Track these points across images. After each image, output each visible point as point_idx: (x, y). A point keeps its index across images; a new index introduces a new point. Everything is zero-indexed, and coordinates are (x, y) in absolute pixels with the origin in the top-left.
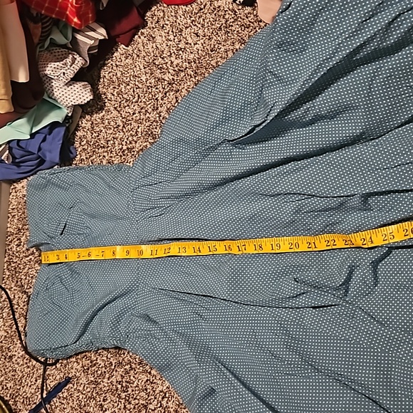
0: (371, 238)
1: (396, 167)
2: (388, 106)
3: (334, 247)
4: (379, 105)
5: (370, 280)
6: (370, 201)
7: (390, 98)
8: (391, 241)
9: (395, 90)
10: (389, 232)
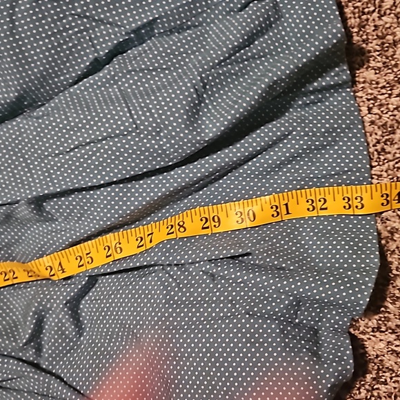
0: (60, 264)
1: (72, 150)
2: (48, 50)
3: (15, 281)
4: (34, 48)
5: (70, 328)
6: (48, 206)
7: (48, 37)
8: (90, 267)
9: (54, 21)
10: (85, 253)
